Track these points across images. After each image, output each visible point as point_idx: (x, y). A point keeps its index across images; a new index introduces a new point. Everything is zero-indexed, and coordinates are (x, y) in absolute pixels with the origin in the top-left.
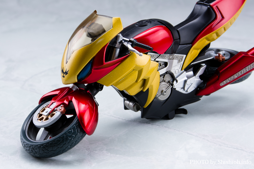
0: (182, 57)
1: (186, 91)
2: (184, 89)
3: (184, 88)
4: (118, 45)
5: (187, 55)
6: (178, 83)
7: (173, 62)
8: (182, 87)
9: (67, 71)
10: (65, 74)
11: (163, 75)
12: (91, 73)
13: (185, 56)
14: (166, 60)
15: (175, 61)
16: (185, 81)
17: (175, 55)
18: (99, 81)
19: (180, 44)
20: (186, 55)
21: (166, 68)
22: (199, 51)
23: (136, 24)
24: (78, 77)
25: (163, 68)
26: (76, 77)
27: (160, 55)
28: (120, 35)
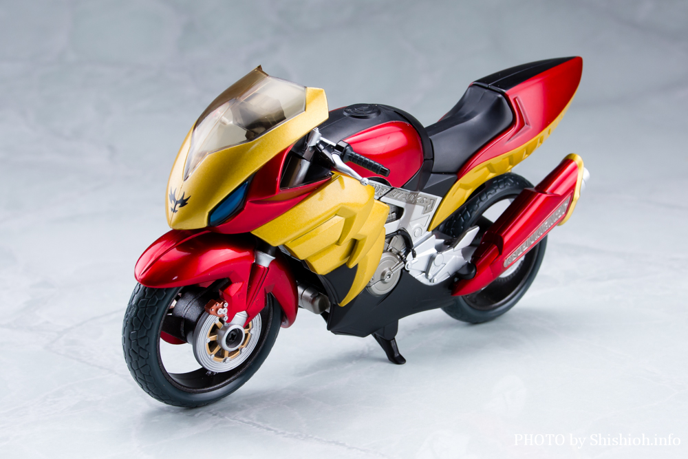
0: (434, 200)
1: (430, 281)
2: (427, 276)
3: (426, 272)
4: (308, 153)
5: (444, 197)
6: (416, 259)
7: (413, 209)
8: (423, 268)
9: (184, 198)
10: (179, 205)
11: (390, 237)
12: (242, 209)
13: (439, 199)
14: (401, 204)
15: (418, 209)
16: (432, 258)
17: (421, 193)
18: (256, 230)
19: (433, 170)
20: (441, 198)
21: (398, 221)
22: (469, 193)
23: (345, 109)
24: (212, 217)
25: (392, 220)
26: (207, 214)
27: (392, 189)
28: (317, 131)
